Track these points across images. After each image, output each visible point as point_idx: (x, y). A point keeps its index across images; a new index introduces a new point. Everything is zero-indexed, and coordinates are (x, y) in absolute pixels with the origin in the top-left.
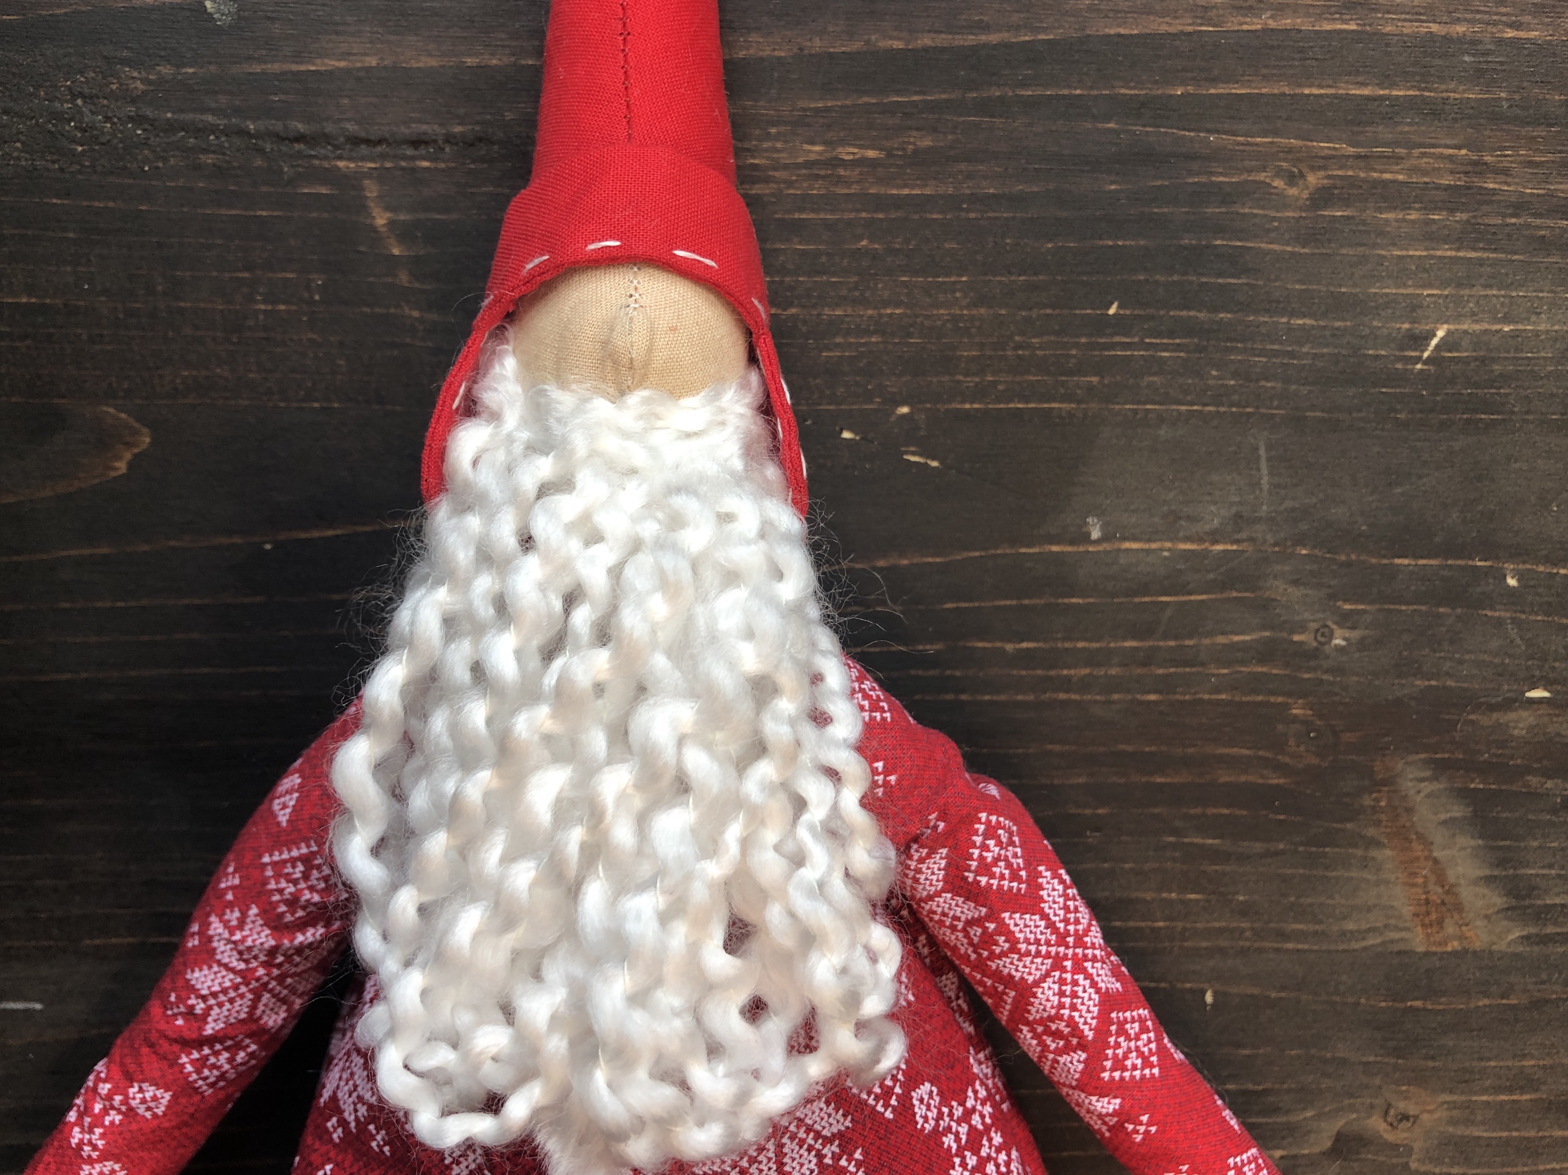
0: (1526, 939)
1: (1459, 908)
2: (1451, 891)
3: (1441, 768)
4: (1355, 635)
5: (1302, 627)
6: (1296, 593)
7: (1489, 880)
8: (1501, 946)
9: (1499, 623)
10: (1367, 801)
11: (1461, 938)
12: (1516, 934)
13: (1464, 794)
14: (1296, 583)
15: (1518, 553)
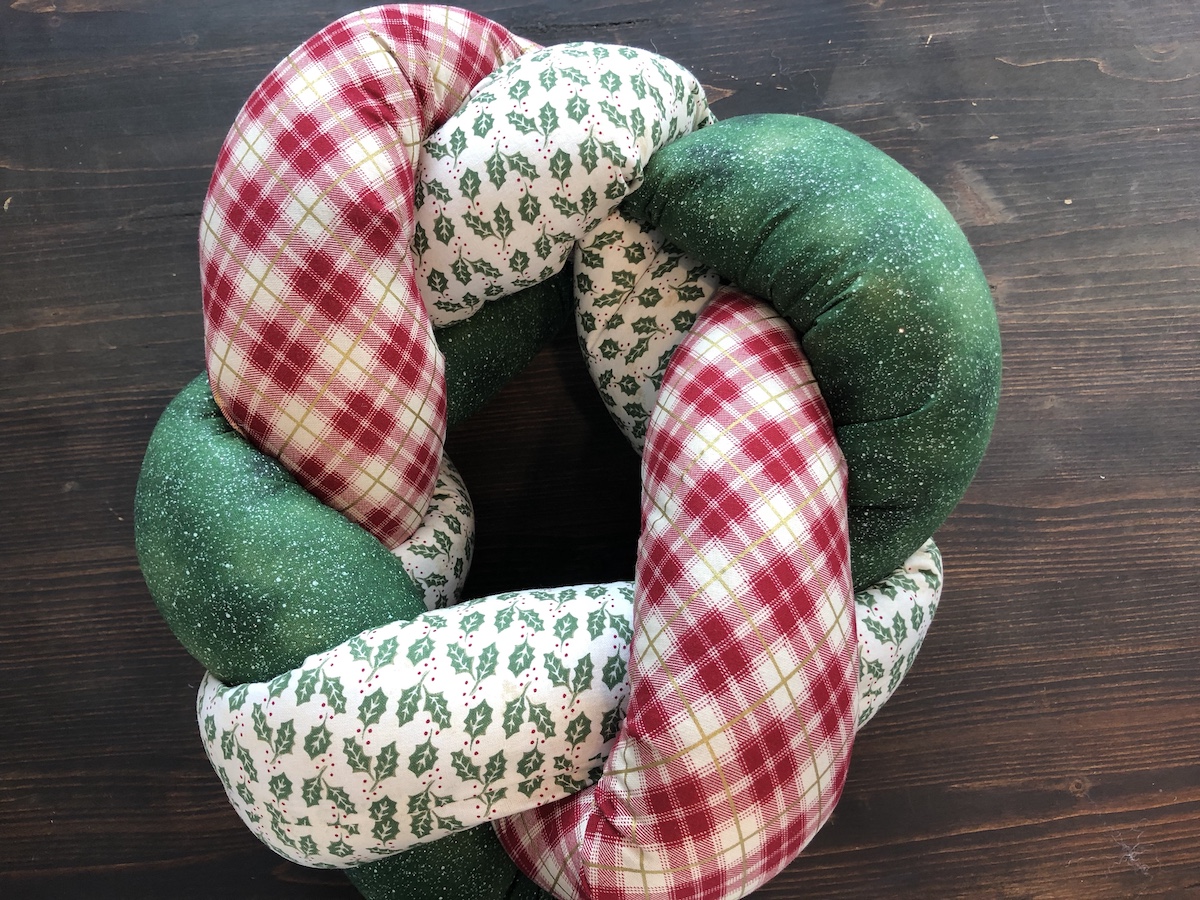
0: (1014, 219)
1: (989, 209)
2: (984, 204)
3: (968, 164)
4: (928, 125)
5: (910, 125)
6: (906, 115)
7: (996, 199)
8: (1008, 222)
9: (974, 117)
10: (947, 177)
11: (993, 220)
12: (1012, 217)
13: (980, 172)
14: (905, 111)
15: (974, 96)
